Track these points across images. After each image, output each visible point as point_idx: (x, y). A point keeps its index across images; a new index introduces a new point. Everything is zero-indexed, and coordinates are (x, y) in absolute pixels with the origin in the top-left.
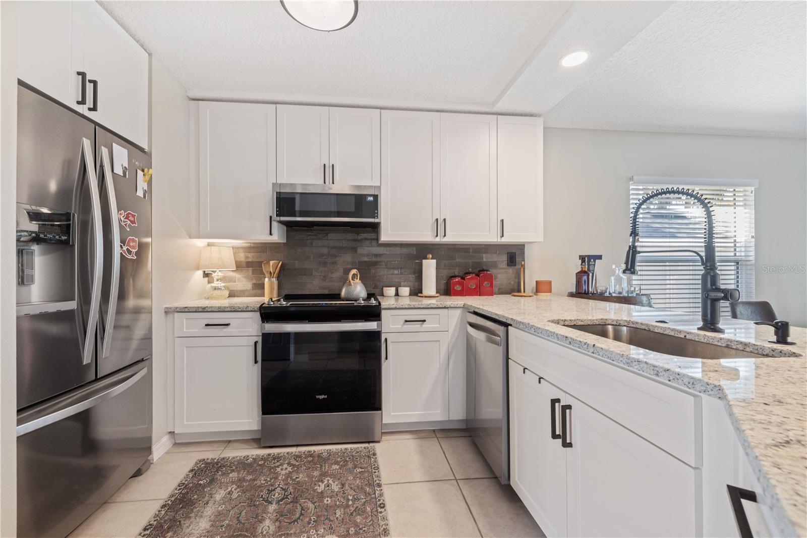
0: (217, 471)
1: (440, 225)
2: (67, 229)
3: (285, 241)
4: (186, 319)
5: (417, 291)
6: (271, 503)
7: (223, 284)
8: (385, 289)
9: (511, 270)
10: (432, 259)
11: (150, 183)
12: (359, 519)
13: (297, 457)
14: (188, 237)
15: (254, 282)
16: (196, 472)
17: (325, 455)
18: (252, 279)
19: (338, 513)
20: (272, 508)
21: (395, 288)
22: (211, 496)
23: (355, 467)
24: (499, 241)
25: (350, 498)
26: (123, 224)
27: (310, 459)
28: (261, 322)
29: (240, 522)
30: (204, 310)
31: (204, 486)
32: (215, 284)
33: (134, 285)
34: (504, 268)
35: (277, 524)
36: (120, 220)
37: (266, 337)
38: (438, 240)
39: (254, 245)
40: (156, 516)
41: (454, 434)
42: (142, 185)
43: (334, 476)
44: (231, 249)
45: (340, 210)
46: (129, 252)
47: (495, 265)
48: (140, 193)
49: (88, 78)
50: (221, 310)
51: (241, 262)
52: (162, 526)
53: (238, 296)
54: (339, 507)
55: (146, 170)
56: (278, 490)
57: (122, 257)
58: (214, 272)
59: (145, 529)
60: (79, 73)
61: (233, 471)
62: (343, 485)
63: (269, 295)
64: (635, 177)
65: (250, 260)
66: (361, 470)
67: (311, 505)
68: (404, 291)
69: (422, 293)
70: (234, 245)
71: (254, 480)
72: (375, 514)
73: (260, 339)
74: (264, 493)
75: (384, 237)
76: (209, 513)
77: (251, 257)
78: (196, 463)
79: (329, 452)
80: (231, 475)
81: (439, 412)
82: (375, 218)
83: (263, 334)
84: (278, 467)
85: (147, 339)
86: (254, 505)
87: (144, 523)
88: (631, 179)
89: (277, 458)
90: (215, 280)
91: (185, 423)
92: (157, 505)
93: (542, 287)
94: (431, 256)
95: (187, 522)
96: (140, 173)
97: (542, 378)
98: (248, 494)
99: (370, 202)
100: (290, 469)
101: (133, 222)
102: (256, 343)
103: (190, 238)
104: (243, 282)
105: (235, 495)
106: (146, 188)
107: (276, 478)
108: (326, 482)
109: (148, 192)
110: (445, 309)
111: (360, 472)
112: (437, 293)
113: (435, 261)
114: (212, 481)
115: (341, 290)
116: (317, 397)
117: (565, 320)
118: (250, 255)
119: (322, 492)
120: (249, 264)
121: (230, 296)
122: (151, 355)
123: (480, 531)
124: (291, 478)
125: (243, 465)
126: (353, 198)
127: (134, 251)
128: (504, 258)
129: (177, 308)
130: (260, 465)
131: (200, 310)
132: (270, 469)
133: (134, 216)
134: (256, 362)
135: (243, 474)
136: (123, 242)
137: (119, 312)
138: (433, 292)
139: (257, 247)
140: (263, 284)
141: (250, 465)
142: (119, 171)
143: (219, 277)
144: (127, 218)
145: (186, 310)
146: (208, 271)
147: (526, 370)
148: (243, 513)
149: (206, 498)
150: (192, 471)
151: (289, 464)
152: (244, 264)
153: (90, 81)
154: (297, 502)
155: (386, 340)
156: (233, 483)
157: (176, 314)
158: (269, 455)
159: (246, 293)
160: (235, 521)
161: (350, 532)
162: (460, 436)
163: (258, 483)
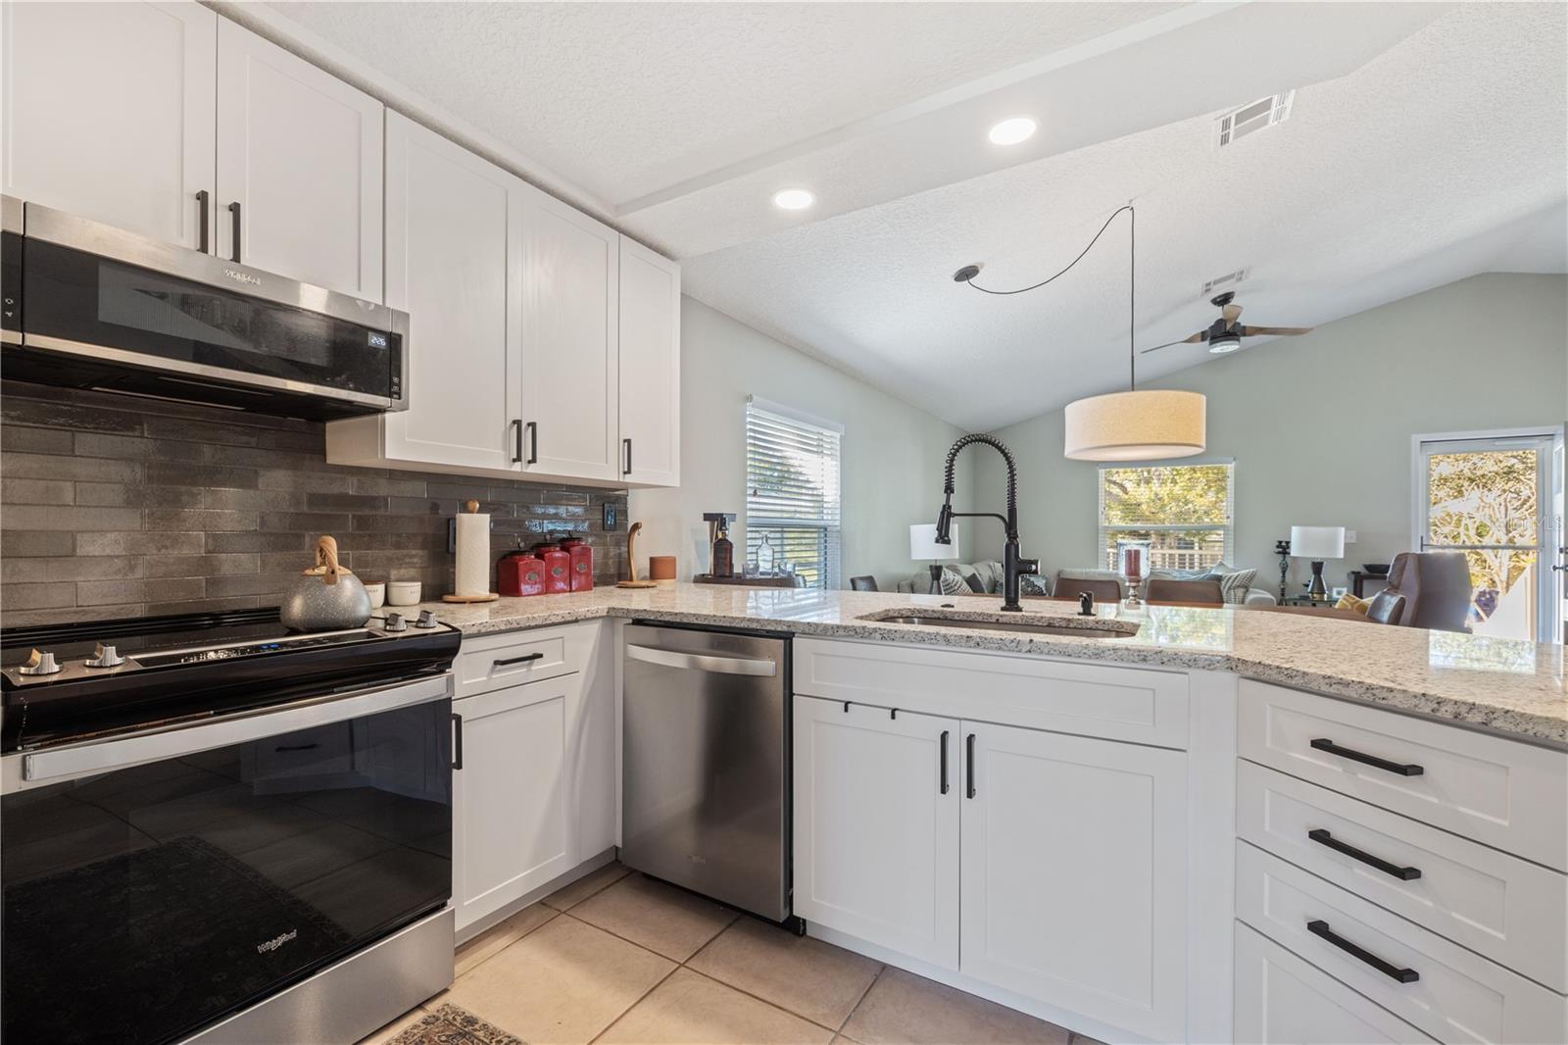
1: (525, 436)
10: (480, 511)
24: (621, 480)
41: (588, 891)
64: (754, 397)
81: (564, 854)
88: (749, 398)
97: (896, 709)
113: (487, 517)
115: (288, 600)
116: (261, 949)
123: (802, 1018)
147: (849, 705)
162: (599, 888)
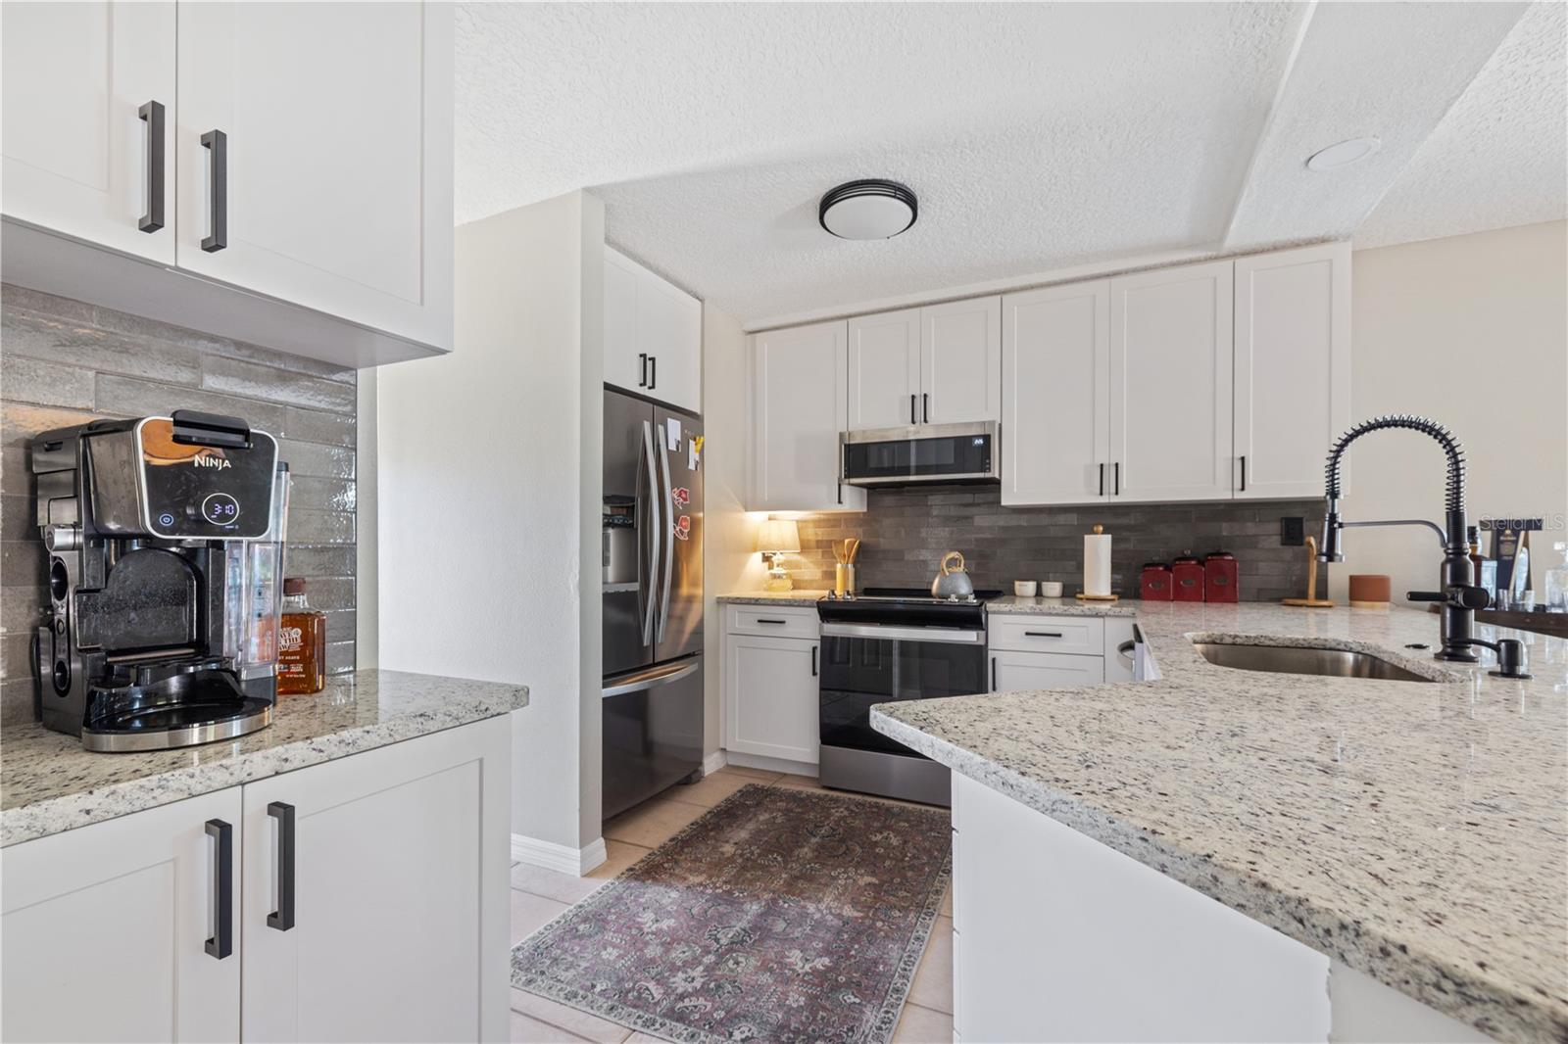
0: (766, 797)
2: (631, 510)
3: (865, 510)
4: (739, 612)
5: (1072, 591)
6: (815, 836)
7: (784, 571)
8: (1017, 583)
9: (1289, 552)
11: (702, 453)
12: (910, 874)
13: (858, 804)
14: (741, 509)
15: (825, 569)
16: (744, 793)
17: (896, 810)
18: (822, 565)
19: (887, 863)
20: (814, 840)
21: (1035, 583)
22: (755, 815)
23: (931, 830)
25: (909, 855)
26: (676, 503)
27: (874, 810)
28: (820, 622)
29: (779, 843)
30: (756, 602)
31: (749, 807)
32: (776, 570)
33: (687, 571)
34: (1273, 550)
35: (816, 853)
36: (673, 499)
37: (828, 642)
38: (1104, 500)
39: (825, 517)
40: (702, 818)
42: (694, 456)
43: (898, 832)
44: (795, 523)
45: (939, 463)
46: (682, 533)
47: (1252, 542)
48: (692, 466)
49: (648, 356)
50: (775, 603)
51: (808, 541)
52: (706, 826)
53: (804, 589)
54: (890, 858)
55: (698, 438)
56: (827, 828)
57: (675, 536)
58: (775, 554)
59: (692, 824)
60: (641, 356)
61: (781, 801)
62: (905, 842)
63: (842, 587)
65: (820, 538)
66: (936, 834)
67: (858, 849)
68: (1051, 589)
69: (1083, 593)
70: (796, 518)
71: (802, 813)
72: (933, 874)
73: (818, 644)
74: (811, 826)
75: (1007, 500)
76: (751, 828)
77: (821, 534)
78: (746, 786)
79: (903, 810)
80: (779, 804)
82: (985, 472)
83: (822, 637)
84: (833, 808)
85: (699, 631)
86: (797, 834)
87: (692, 819)
89: (836, 800)
90: (775, 565)
91: (737, 739)
92: (704, 811)
93: (1365, 589)
94: (1101, 528)
95: (729, 829)
96: (692, 442)
98: (792, 823)
99: (979, 446)
100: (846, 813)
101: (685, 500)
102: (814, 649)
103: (746, 510)
104: (810, 569)
105: (779, 821)
106: (697, 459)
107: (828, 818)
108: (885, 834)
109: (701, 463)
110: (1097, 619)
111: (934, 837)
112: (1113, 593)
114: (759, 804)
117: (1236, 636)
118: (820, 531)
119: (876, 842)
120: (819, 544)
121: (794, 589)
122: (703, 650)
124: (845, 822)
125: (794, 797)
126: (952, 442)
127: (686, 531)
128: (1275, 527)
129: (729, 598)
130: (814, 803)
131: (753, 602)
132: (823, 808)
133: (686, 492)
134: (814, 674)
135: (792, 805)
136: (676, 520)
137: (673, 599)
138: (1104, 589)
139: (829, 520)
140: (835, 572)
141: (802, 800)
142: (673, 447)
143: (781, 561)
144: (680, 496)
145: (738, 601)
146: (768, 553)
148: (783, 837)
149: (750, 816)
150: (740, 791)
151: (847, 809)
152: (813, 544)
153: (650, 359)
154: (844, 842)
155: (994, 660)
156: (779, 810)
157: (729, 606)
158: (827, 795)
159: (815, 585)
160: (774, 840)
161: (895, 881)
163: (806, 817)
